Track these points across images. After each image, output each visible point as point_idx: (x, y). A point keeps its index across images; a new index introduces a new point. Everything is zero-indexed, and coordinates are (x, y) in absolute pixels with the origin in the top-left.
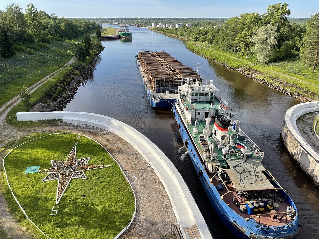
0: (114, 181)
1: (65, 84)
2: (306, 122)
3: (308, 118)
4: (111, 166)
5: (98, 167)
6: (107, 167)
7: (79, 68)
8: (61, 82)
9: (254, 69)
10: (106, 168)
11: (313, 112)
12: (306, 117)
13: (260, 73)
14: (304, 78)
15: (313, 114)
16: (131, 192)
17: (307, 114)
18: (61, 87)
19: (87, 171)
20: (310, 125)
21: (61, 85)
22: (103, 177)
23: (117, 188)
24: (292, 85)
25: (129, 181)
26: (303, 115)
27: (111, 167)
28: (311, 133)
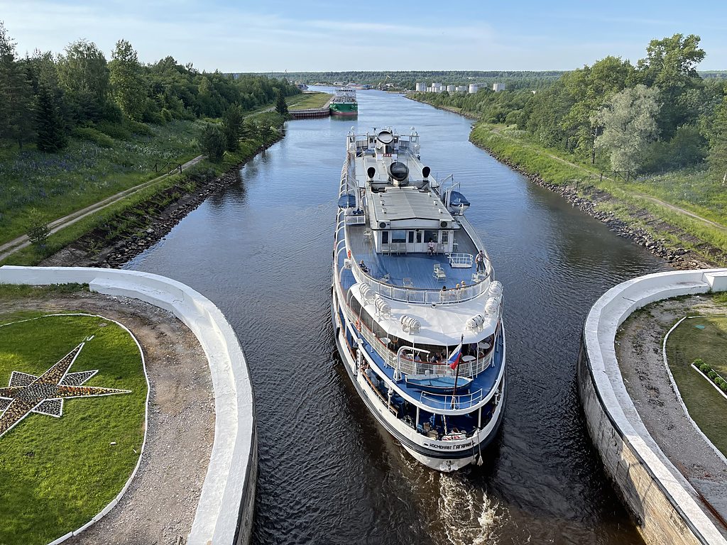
0: (115, 426)
1: (150, 210)
2: (653, 320)
3: (666, 310)
4: (131, 391)
5: (102, 393)
6: (121, 395)
7: (200, 178)
8: (143, 206)
9: (600, 188)
10: (117, 395)
11: (689, 296)
12: (662, 306)
13: (609, 198)
14: (709, 212)
15: (687, 300)
16: (136, 455)
17: (671, 299)
18: (139, 215)
19: (72, 401)
20: (662, 327)
21: (139, 212)
22: (96, 417)
23: (112, 443)
24: (673, 229)
25: (146, 430)
26: (657, 302)
27: (129, 394)
28: (652, 346)
